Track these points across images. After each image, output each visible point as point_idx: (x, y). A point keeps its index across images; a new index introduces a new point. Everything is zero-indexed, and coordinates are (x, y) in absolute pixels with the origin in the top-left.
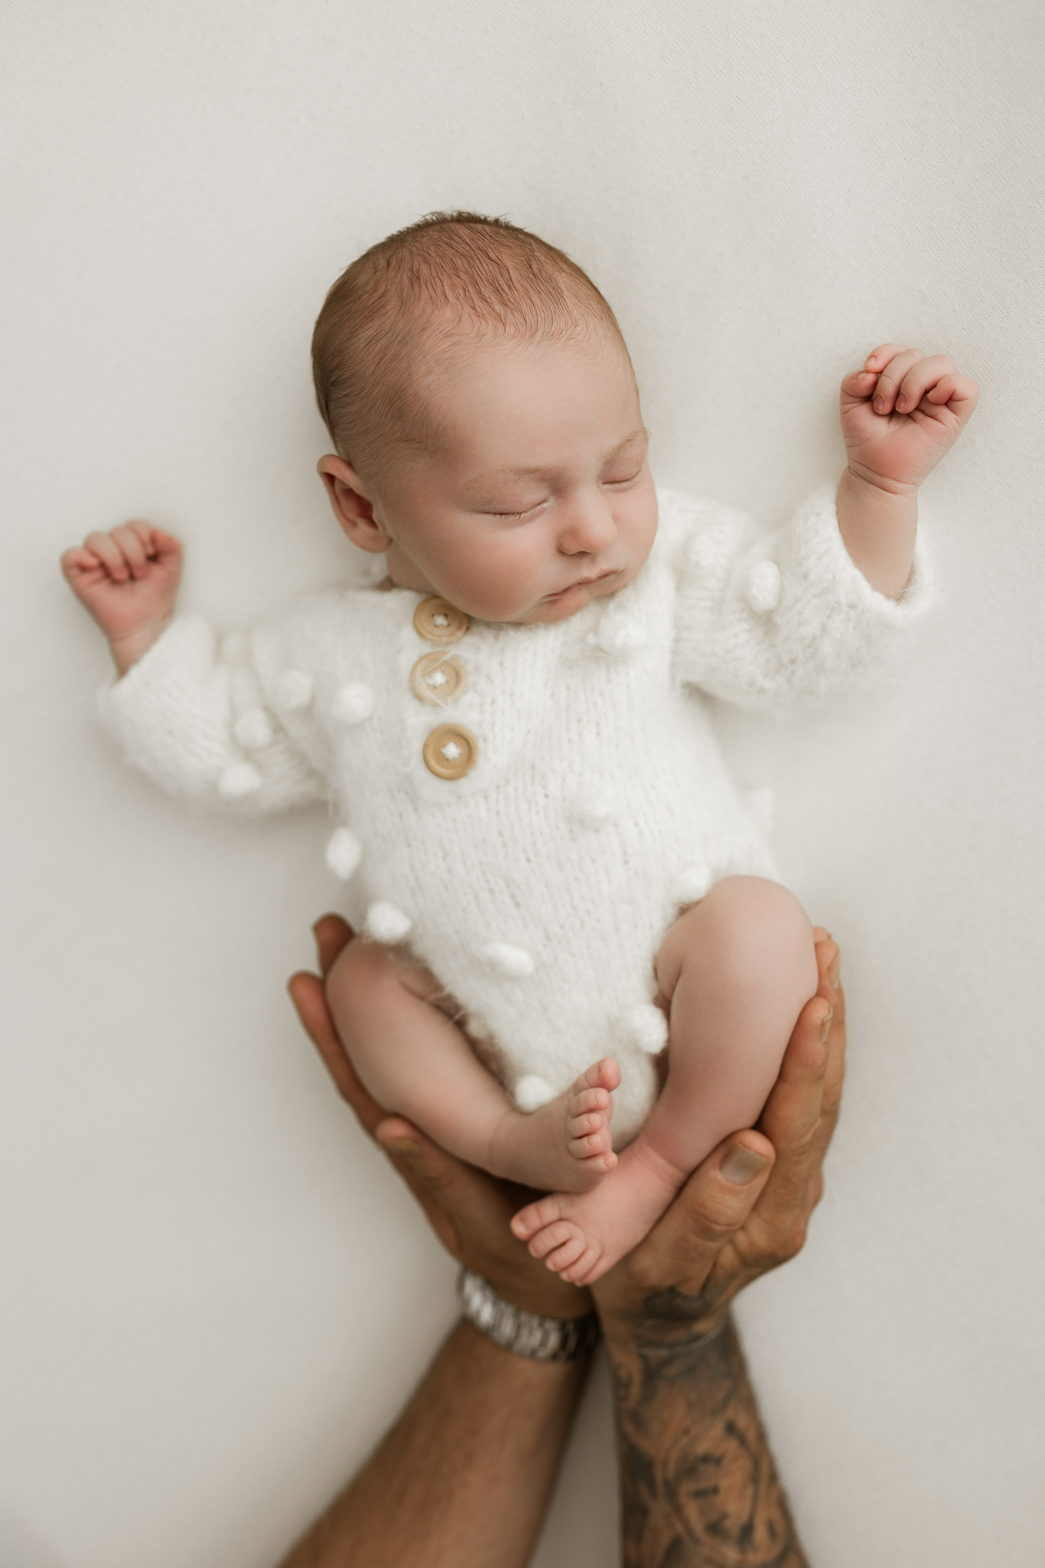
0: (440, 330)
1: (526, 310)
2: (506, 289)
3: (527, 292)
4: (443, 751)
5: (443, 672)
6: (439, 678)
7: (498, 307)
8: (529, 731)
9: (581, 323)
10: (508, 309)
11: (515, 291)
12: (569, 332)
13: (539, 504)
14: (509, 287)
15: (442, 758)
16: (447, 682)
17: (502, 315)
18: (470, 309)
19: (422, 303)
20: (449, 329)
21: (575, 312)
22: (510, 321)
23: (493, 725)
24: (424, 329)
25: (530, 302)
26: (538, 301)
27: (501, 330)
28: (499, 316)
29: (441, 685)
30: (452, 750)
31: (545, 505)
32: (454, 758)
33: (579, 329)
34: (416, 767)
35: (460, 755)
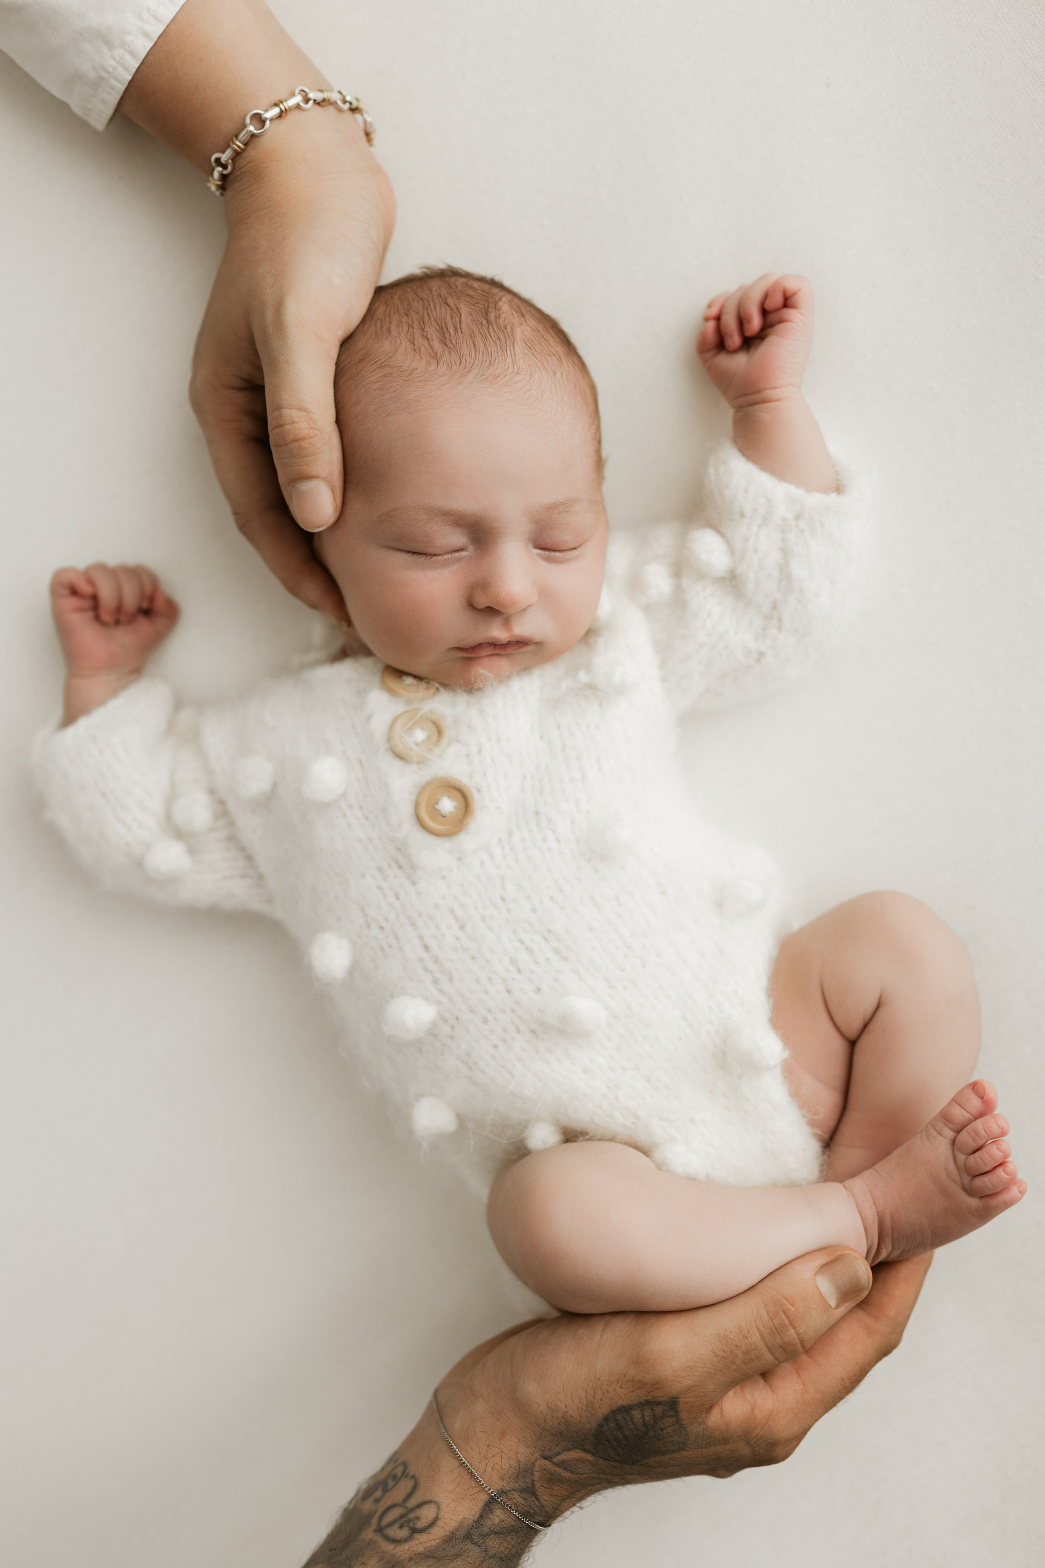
0: (375, 361)
1: (465, 352)
2: (452, 331)
3: (472, 336)
4: (437, 807)
5: (422, 728)
6: (420, 735)
7: (437, 345)
8: (525, 778)
9: (524, 372)
10: (446, 349)
11: (460, 334)
12: (507, 378)
13: (458, 550)
14: (456, 329)
15: (436, 814)
16: (429, 738)
17: (439, 353)
18: (408, 344)
19: (368, 336)
20: (383, 360)
21: (521, 362)
22: (445, 360)
23: (485, 774)
24: (362, 360)
25: (472, 345)
26: (482, 345)
27: (433, 366)
28: (436, 354)
29: (423, 742)
30: (447, 805)
31: (464, 554)
32: (450, 813)
33: (519, 378)
34: (408, 829)
35: (456, 808)
